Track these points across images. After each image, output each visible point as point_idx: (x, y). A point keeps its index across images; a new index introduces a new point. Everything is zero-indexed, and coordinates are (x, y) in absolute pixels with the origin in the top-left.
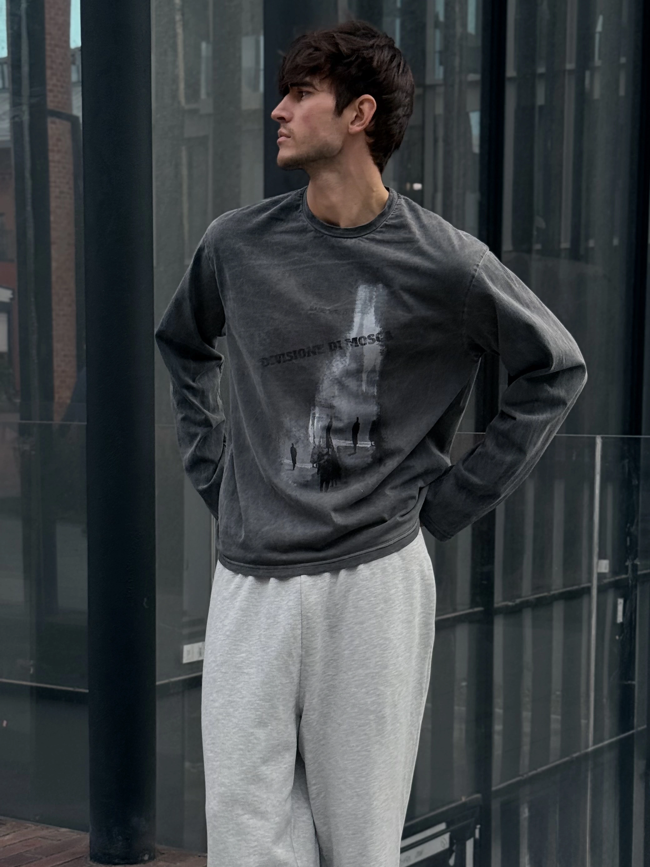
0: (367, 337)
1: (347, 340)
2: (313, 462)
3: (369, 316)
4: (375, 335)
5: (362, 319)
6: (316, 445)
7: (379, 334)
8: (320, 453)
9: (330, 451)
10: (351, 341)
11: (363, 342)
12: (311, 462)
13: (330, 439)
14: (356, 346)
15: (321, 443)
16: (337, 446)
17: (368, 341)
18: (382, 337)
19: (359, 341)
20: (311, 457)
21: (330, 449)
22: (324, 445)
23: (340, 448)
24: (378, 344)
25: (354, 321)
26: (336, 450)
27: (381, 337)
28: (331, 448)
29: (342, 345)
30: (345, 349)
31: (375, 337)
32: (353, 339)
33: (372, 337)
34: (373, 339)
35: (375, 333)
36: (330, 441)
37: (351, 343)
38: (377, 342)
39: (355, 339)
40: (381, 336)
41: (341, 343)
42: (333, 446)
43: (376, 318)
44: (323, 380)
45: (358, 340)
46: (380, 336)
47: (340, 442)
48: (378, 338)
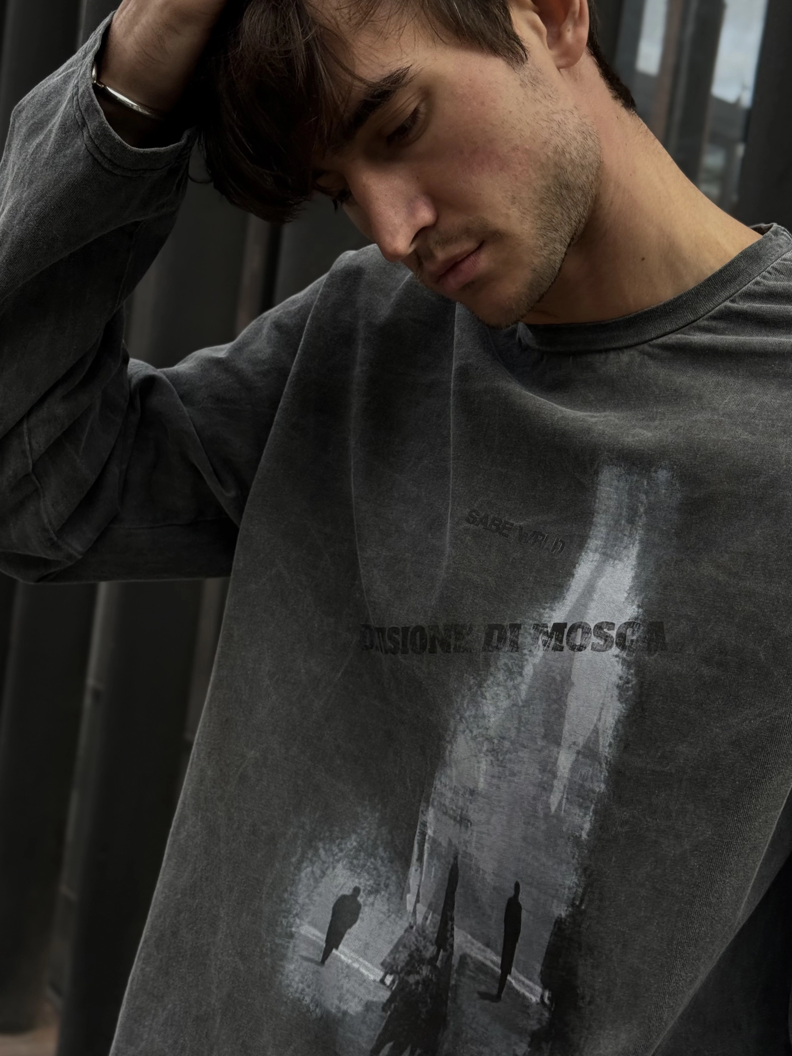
0: (592, 626)
1: (540, 627)
2: (389, 968)
3: (620, 566)
4: (617, 627)
5: (598, 571)
6: (415, 923)
7: (629, 624)
8: (418, 949)
9: (440, 958)
10: (549, 630)
11: (578, 642)
12: (382, 964)
13: (450, 923)
14: (555, 649)
15: (428, 922)
16: (461, 953)
17: (594, 640)
18: (634, 638)
19: (568, 636)
20: (392, 952)
21: (441, 952)
22: (433, 933)
23: (469, 960)
24: (617, 656)
25: (573, 575)
26: (455, 961)
27: (631, 636)
28: (445, 950)
29: (520, 640)
30: (526, 651)
31: (613, 633)
32: (556, 625)
33: (605, 630)
34: (606, 638)
35: (620, 620)
36: (449, 927)
37: (545, 638)
38: (615, 650)
39: (559, 628)
40: (633, 634)
41: (522, 631)
42: (452, 946)
43: (636, 577)
44: (455, 732)
45: (566, 631)
46: (629, 632)
47: (473, 944)
48: (622, 637)
